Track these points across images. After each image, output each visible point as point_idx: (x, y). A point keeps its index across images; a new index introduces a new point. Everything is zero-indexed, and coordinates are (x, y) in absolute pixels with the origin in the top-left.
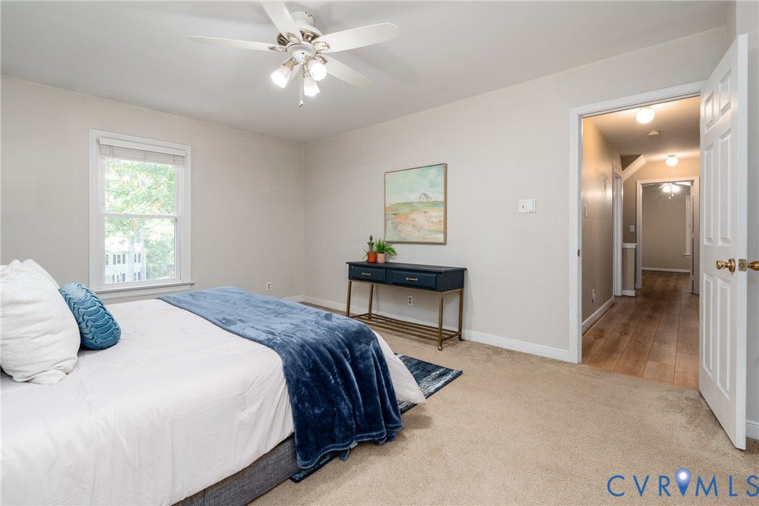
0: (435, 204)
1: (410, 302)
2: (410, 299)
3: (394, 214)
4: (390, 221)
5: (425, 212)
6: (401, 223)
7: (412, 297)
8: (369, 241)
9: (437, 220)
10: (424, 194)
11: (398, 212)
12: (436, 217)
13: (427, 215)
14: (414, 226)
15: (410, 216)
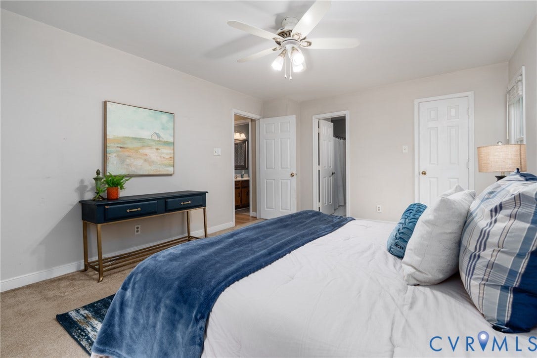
0: (167, 143)
1: (137, 231)
2: (138, 228)
3: (121, 147)
4: (114, 154)
5: (157, 149)
6: (129, 156)
7: (139, 226)
8: (95, 176)
9: (167, 156)
10: (156, 134)
11: (125, 146)
12: (167, 154)
13: (159, 151)
14: (145, 160)
15: (140, 151)
